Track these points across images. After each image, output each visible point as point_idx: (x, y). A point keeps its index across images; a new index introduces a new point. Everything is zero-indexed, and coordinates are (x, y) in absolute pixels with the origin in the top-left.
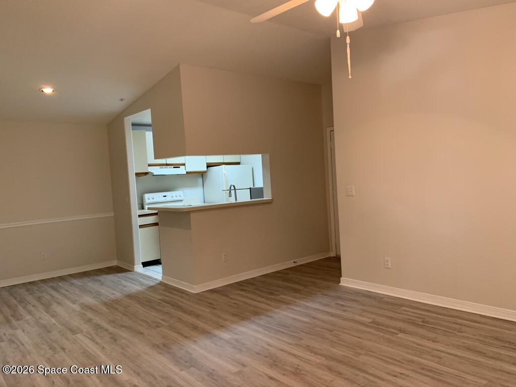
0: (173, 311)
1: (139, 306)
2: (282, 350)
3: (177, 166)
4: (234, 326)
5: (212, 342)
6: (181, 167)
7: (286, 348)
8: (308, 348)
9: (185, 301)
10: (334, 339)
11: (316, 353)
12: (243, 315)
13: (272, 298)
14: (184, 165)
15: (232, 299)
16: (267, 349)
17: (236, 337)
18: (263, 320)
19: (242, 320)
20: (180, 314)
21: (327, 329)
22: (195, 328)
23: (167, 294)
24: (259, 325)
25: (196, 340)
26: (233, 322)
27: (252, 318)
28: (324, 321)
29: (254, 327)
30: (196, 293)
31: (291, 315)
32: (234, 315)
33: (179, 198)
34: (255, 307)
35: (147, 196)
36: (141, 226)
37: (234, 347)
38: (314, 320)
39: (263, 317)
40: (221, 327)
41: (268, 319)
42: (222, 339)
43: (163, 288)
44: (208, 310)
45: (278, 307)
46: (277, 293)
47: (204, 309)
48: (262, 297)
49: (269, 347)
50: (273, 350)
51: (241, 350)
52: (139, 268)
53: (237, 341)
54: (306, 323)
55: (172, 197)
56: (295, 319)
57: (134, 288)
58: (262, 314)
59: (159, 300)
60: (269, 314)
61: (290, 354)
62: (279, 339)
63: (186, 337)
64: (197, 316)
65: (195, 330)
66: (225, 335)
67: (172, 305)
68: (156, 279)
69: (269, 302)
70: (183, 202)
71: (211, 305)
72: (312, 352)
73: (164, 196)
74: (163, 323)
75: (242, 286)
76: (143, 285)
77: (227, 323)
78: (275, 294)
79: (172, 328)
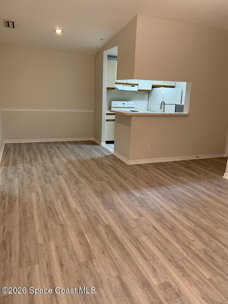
0: (113, 172)
1: (96, 166)
2: (168, 212)
3: (133, 85)
4: (144, 190)
5: (128, 197)
6: (135, 86)
7: (172, 211)
8: (186, 215)
9: (122, 168)
10: (206, 213)
11: (189, 220)
12: (152, 184)
13: (174, 177)
14: (138, 85)
15: (149, 172)
16: (159, 209)
17: (143, 196)
18: (163, 190)
19: (150, 187)
20: (116, 175)
21: (203, 205)
22: (122, 185)
23: (114, 162)
24: (160, 193)
25: (119, 193)
26: (144, 187)
27: (157, 187)
28: (203, 200)
29: (156, 193)
30: (129, 164)
31: (182, 191)
32: (147, 183)
33: (132, 106)
34: (162, 181)
35: (113, 102)
36: (107, 120)
37: (139, 203)
38: (197, 197)
39: (164, 188)
40: (136, 188)
41: (167, 190)
42: (134, 196)
43: (113, 158)
44: (133, 177)
45: (176, 184)
46: (178, 175)
47: (130, 175)
48: (168, 175)
49: (161, 208)
50: (162, 210)
51: (143, 206)
52: (103, 144)
53: (143, 199)
54: (190, 198)
55: (128, 105)
56: (184, 194)
57: (97, 155)
58: (164, 186)
59: (108, 165)
60: (169, 187)
61: (172, 215)
62: (168, 204)
63: (115, 190)
64: (125, 179)
65: (121, 187)
66: (137, 194)
67: (114, 169)
68: (111, 152)
69: (171, 179)
70: (134, 109)
71: (135, 174)
72: (187, 218)
73: (123, 104)
74: (105, 178)
75: (158, 166)
76: (103, 154)
77: (141, 187)
78: (177, 175)
79: (109, 183)
